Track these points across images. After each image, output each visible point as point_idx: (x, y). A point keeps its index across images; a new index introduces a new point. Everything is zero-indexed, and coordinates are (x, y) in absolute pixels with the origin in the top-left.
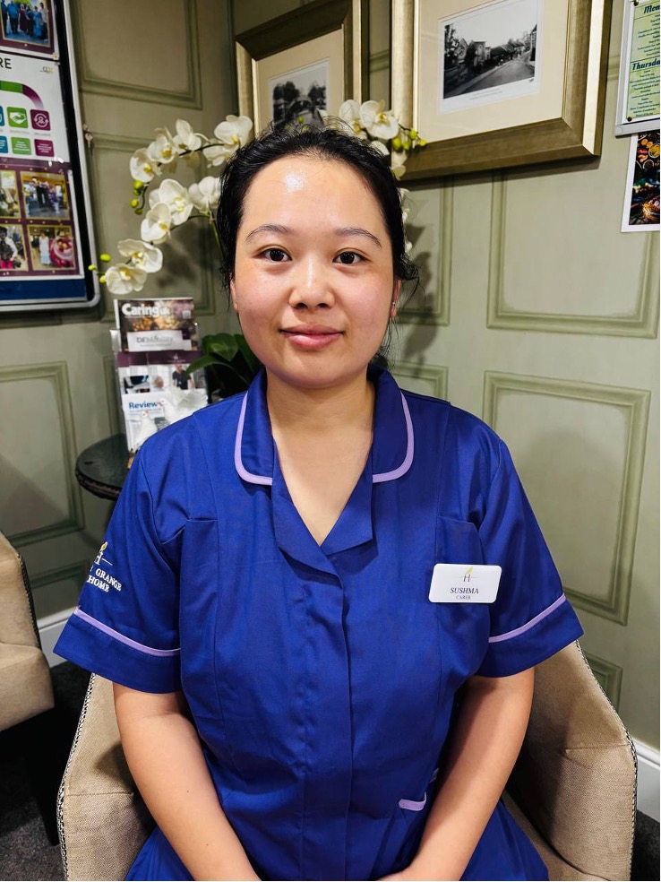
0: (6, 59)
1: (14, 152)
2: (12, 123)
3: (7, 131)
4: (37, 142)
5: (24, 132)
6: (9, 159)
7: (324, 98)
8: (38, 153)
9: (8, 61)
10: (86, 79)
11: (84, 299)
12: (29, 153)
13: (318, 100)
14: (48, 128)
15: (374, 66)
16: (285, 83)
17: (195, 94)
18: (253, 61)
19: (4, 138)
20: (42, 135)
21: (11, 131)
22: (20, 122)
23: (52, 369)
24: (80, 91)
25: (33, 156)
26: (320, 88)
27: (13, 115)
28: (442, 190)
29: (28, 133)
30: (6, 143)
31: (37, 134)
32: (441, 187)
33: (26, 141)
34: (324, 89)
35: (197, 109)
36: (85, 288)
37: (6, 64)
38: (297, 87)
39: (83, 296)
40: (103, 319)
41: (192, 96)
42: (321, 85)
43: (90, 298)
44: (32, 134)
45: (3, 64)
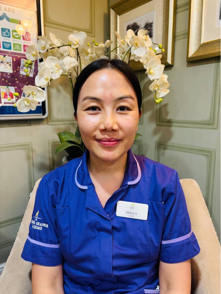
0: (13, 9)
1: (14, 50)
2: (14, 37)
3: (11, 40)
4: (24, 46)
5: (19, 41)
6: (11, 52)
7: (152, 27)
8: (25, 51)
9: (14, 10)
10: (47, 21)
11: (41, 114)
12: (21, 50)
13: (149, 28)
14: (29, 40)
15: (179, 10)
16: (132, 23)
17: (92, 30)
18: (118, 16)
19: (10, 43)
20: (26, 43)
21: (13, 40)
22: (17, 36)
23: (25, 145)
24: (45, 25)
25: (23, 52)
26: (150, 23)
27: (14, 33)
28: (216, 63)
29: (20, 42)
30: (11, 46)
31: (24, 42)
32: (215, 62)
33: (20, 45)
34: (152, 23)
35: (92, 36)
36: (42, 110)
37: (13, 11)
38: (138, 24)
39: (41, 113)
40: (49, 124)
41: (91, 31)
42: (151, 22)
43: (44, 114)
44: (22, 42)
45: (12, 11)
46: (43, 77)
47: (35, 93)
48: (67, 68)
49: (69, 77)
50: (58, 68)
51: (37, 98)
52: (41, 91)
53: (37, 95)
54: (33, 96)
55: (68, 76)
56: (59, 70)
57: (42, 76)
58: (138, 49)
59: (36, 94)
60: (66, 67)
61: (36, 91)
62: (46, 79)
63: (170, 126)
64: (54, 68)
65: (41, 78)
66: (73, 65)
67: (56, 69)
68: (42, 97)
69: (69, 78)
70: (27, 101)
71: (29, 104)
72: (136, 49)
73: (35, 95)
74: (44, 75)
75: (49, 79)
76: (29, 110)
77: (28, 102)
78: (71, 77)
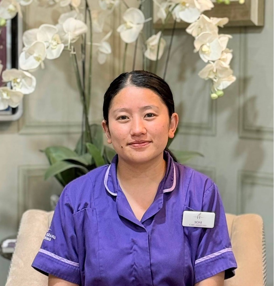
46: (31, 55)
47: (18, 80)
48: (70, 37)
49: (72, 52)
50: (56, 42)
51: (21, 88)
52: (28, 77)
53: (21, 84)
54: (15, 84)
55: (70, 51)
56: (58, 44)
57: (30, 53)
58: (186, 10)
59: (21, 81)
60: (67, 35)
61: (20, 76)
62: (38, 59)
63: (260, 139)
64: (50, 41)
65: (29, 57)
66: (78, 32)
67: (55, 43)
68: (30, 86)
69: (72, 55)
70: (6, 92)
71: (8, 98)
72: (183, 10)
73: (18, 83)
74: (34, 52)
75: (43, 59)
76: (7, 107)
77: (8, 95)
78: (75, 53)
